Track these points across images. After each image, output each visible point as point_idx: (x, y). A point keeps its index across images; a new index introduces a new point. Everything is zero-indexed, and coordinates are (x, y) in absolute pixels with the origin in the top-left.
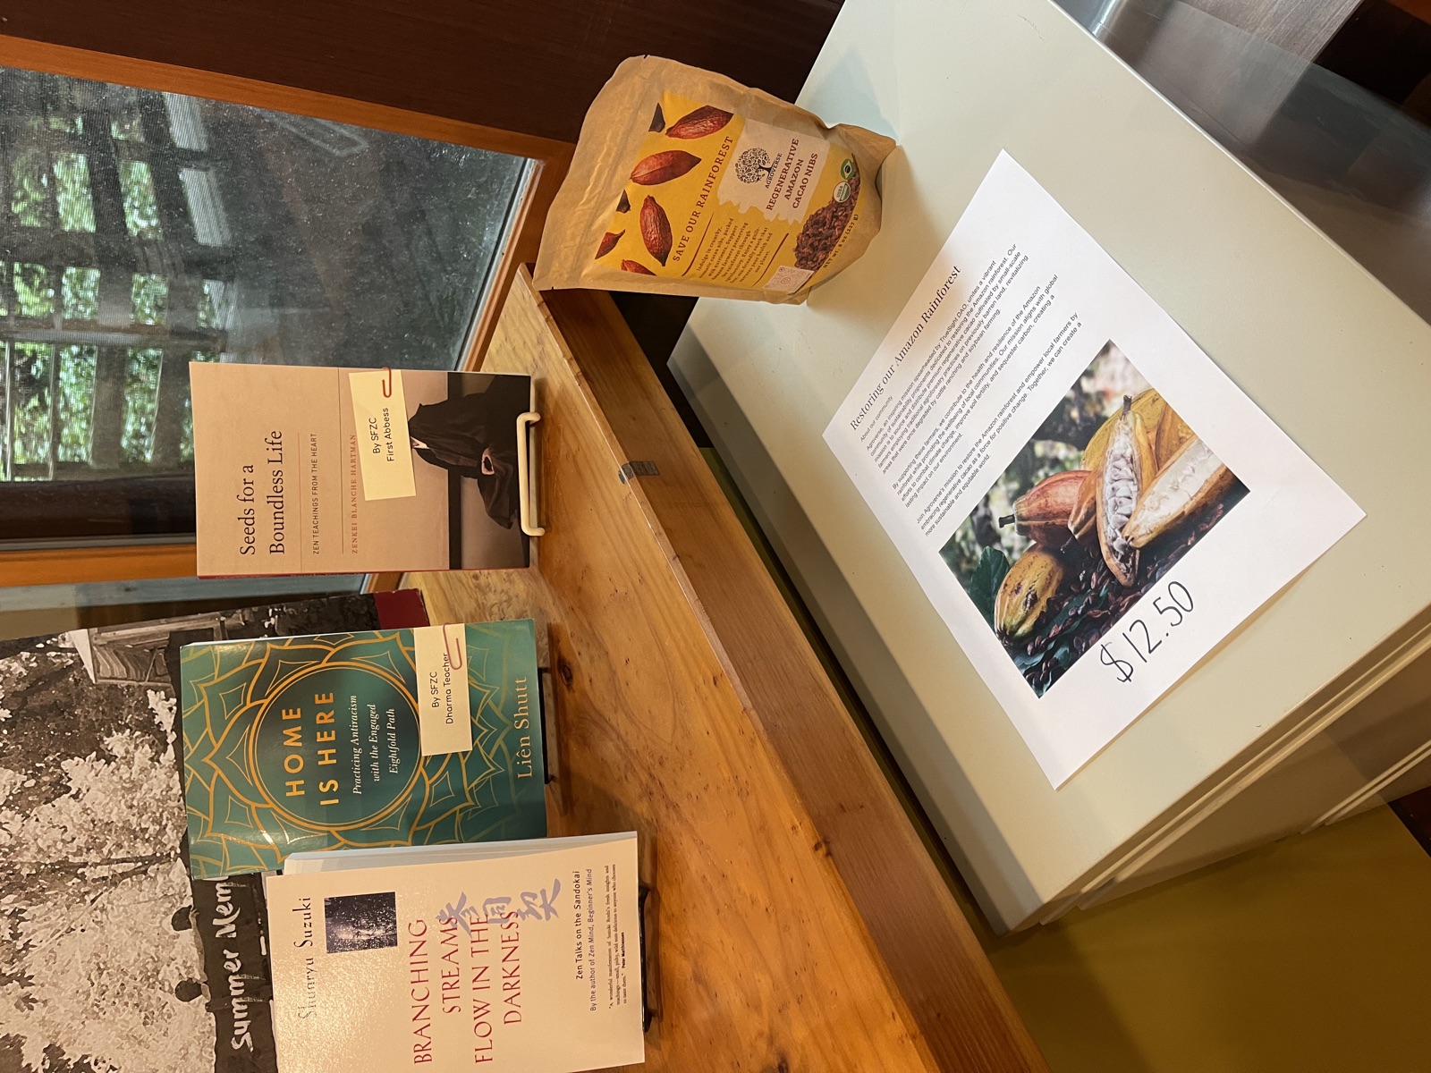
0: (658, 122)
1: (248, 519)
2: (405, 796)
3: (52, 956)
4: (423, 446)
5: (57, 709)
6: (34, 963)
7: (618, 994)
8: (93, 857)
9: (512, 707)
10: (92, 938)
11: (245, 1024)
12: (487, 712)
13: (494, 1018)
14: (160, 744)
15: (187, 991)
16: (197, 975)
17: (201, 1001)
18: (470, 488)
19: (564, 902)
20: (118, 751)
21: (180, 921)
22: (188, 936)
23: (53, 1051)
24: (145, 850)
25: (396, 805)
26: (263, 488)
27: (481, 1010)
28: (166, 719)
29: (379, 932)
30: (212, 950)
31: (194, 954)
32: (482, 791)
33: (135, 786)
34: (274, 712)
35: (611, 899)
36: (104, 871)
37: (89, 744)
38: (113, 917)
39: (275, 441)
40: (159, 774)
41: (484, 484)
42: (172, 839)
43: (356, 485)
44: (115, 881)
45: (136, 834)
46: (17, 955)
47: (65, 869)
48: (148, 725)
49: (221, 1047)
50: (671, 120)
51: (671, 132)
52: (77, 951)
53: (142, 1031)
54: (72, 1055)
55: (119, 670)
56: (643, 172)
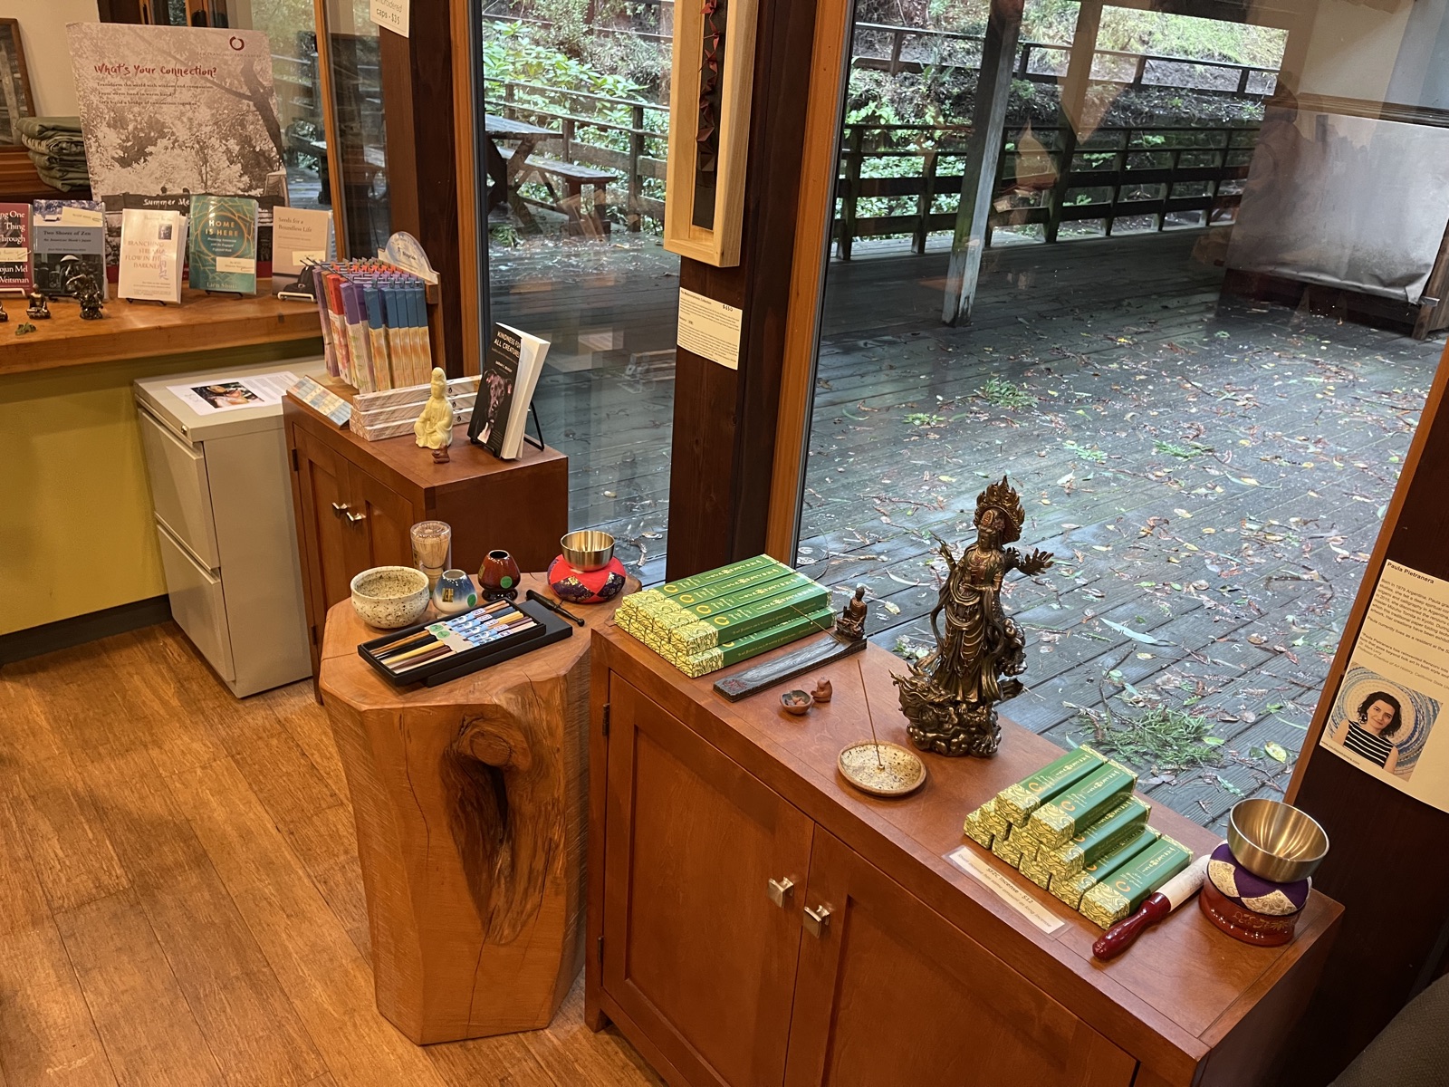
1: (289, 220)
2: (206, 251)
3: (179, 156)
4: (306, 269)
5: (258, 164)
6: (177, 151)
8: (208, 169)
9: (228, 283)
10: (184, 167)
11: (152, 203)
12: (227, 277)
13: (137, 261)
14: (243, 190)
15: (164, 190)
16: (168, 193)
17: (160, 193)
18: (296, 280)
19: (163, 280)
20: (243, 179)
21: (185, 190)
22: (181, 192)
24: (209, 183)
25: (203, 248)
26: (297, 226)
27: (139, 258)
28: (253, 193)
29: (161, 236)
32: (205, 272)
39: (309, 230)
42: (213, 191)
43: (296, 250)
48: (250, 188)
49: (146, 197)
53: (153, 177)
55: (271, 182)
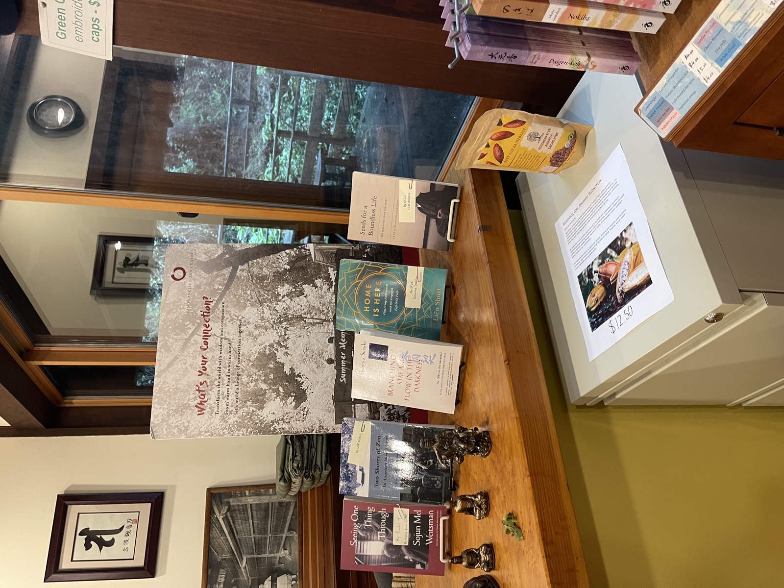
0: (500, 123)
1: (364, 223)
2: (398, 318)
3: (294, 343)
4: (420, 206)
5: (303, 268)
6: (290, 343)
7: (449, 392)
8: (309, 316)
9: (434, 298)
10: (306, 340)
11: (345, 375)
12: (427, 297)
13: (412, 388)
14: (330, 285)
15: (330, 361)
16: (333, 358)
17: (333, 365)
18: (433, 222)
19: (436, 361)
20: (319, 285)
21: (330, 340)
22: (332, 345)
23: (292, 369)
24: (323, 317)
25: (394, 321)
26: (369, 214)
27: (408, 385)
28: (333, 277)
29: (383, 356)
30: (338, 351)
31: (333, 351)
32: (422, 322)
33: (322, 297)
34: (364, 284)
35: (451, 364)
36: (311, 321)
37: (310, 281)
38: (312, 335)
39: (375, 199)
40: (329, 294)
41: (437, 221)
42: (331, 315)
43: (397, 217)
44: (314, 324)
45: (322, 312)
46: (285, 340)
47: (300, 318)
48: (328, 278)
49: (337, 380)
50: (504, 123)
51: (504, 126)
52: (301, 342)
53: (316, 370)
54: (297, 372)
55: (321, 259)
56: (495, 137)
